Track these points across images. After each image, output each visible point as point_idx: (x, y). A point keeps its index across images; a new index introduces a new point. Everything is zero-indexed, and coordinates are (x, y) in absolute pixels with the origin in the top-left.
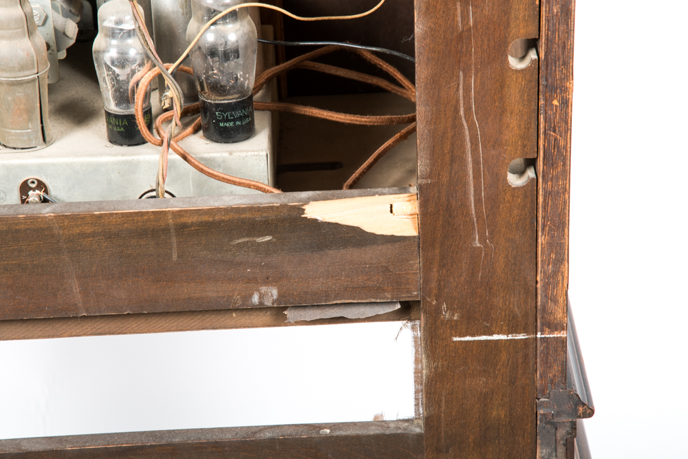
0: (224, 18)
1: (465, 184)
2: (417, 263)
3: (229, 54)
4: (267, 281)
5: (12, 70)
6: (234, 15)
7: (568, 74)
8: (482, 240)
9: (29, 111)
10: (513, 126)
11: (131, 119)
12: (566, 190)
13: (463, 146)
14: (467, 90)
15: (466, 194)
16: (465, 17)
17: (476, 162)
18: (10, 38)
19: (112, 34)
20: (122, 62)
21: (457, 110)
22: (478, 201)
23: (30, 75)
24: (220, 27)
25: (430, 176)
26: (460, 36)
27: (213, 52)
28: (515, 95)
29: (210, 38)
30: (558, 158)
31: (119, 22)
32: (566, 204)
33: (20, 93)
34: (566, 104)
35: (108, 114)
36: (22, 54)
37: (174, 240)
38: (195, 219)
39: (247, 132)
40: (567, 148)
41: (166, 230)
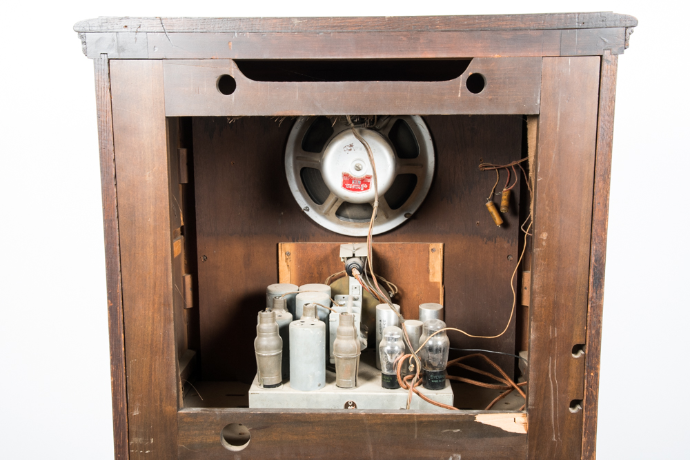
0: (437, 334)
1: (550, 410)
2: (526, 447)
3: (438, 350)
4: (456, 451)
5: (347, 353)
6: (441, 333)
7: (598, 362)
8: (557, 438)
9: (351, 372)
10: (573, 384)
11: (394, 377)
12: (596, 416)
13: (550, 392)
14: (553, 366)
15: (550, 415)
16: (553, 332)
17: (555, 400)
18: (348, 339)
19: (388, 339)
20: (392, 353)
21: (548, 375)
22: (555, 419)
23: (353, 355)
24: (435, 338)
25: (534, 405)
26: (551, 340)
27: (431, 349)
28: (574, 369)
29: (431, 343)
30: (593, 400)
31: (392, 335)
32: (595, 423)
33: (349, 363)
34: (597, 375)
35: (383, 375)
36: (351, 346)
37: (416, 429)
38: (426, 419)
39: (442, 386)
40: (596, 396)
41: (413, 424)
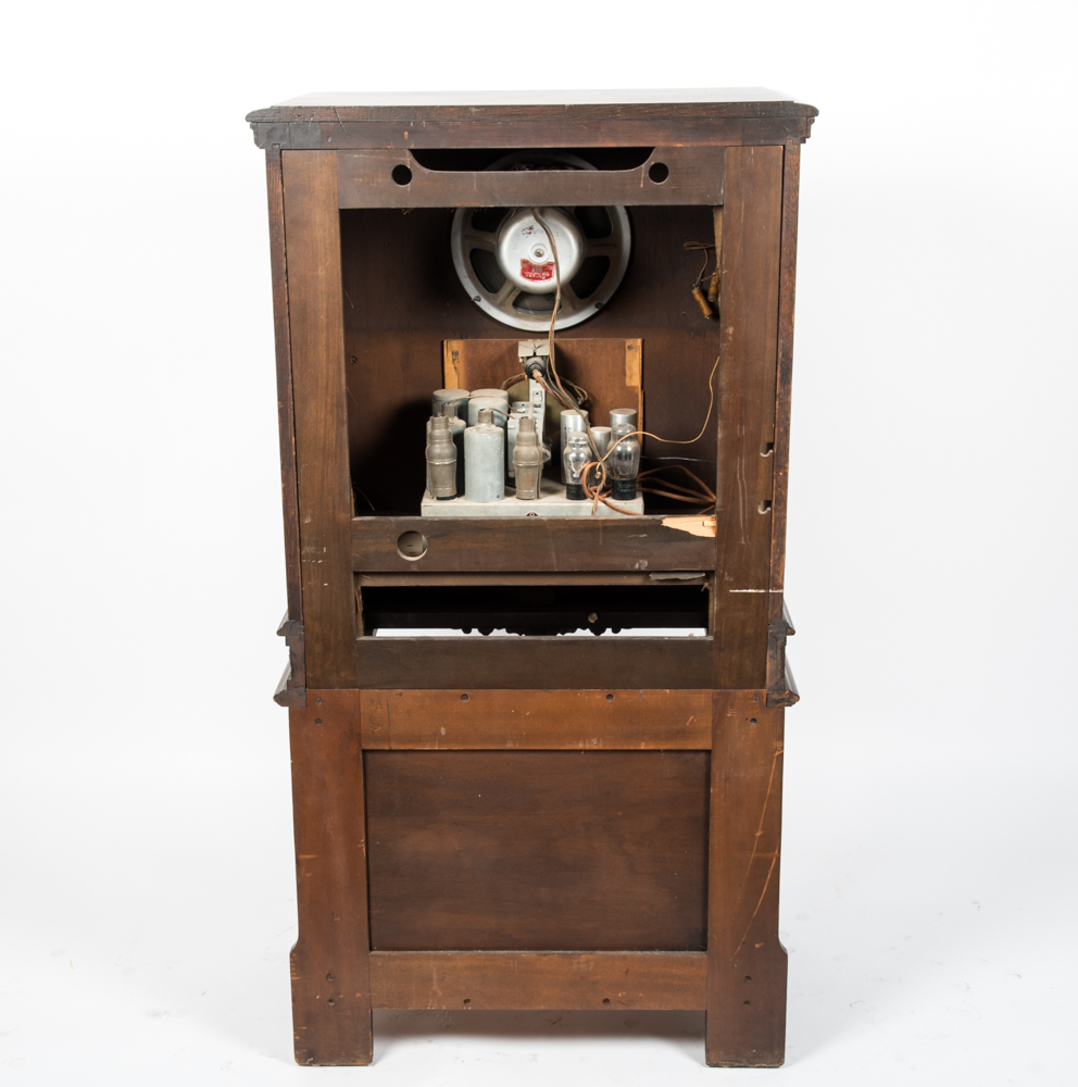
0: (626, 439)
1: (738, 512)
2: (714, 551)
3: (628, 456)
4: (643, 557)
5: (528, 460)
6: (630, 438)
7: (787, 461)
8: (745, 541)
9: (533, 481)
10: (761, 484)
11: (579, 487)
12: (785, 517)
13: (738, 492)
14: (741, 466)
15: (739, 517)
16: (741, 430)
17: (744, 501)
18: (528, 446)
19: (574, 445)
20: (577, 460)
21: (736, 475)
22: (744, 520)
23: (534, 463)
24: (624, 443)
25: (722, 507)
26: (739, 440)
27: (619, 456)
28: (762, 469)
29: (619, 449)
30: (782, 501)
31: (578, 440)
32: (785, 524)
33: (530, 472)
34: (786, 474)
35: (568, 485)
36: (533, 453)
37: (601, 534)
38: (611, 524)
39: (632, 496)
40: (786, 496)
41: (598, 529)
